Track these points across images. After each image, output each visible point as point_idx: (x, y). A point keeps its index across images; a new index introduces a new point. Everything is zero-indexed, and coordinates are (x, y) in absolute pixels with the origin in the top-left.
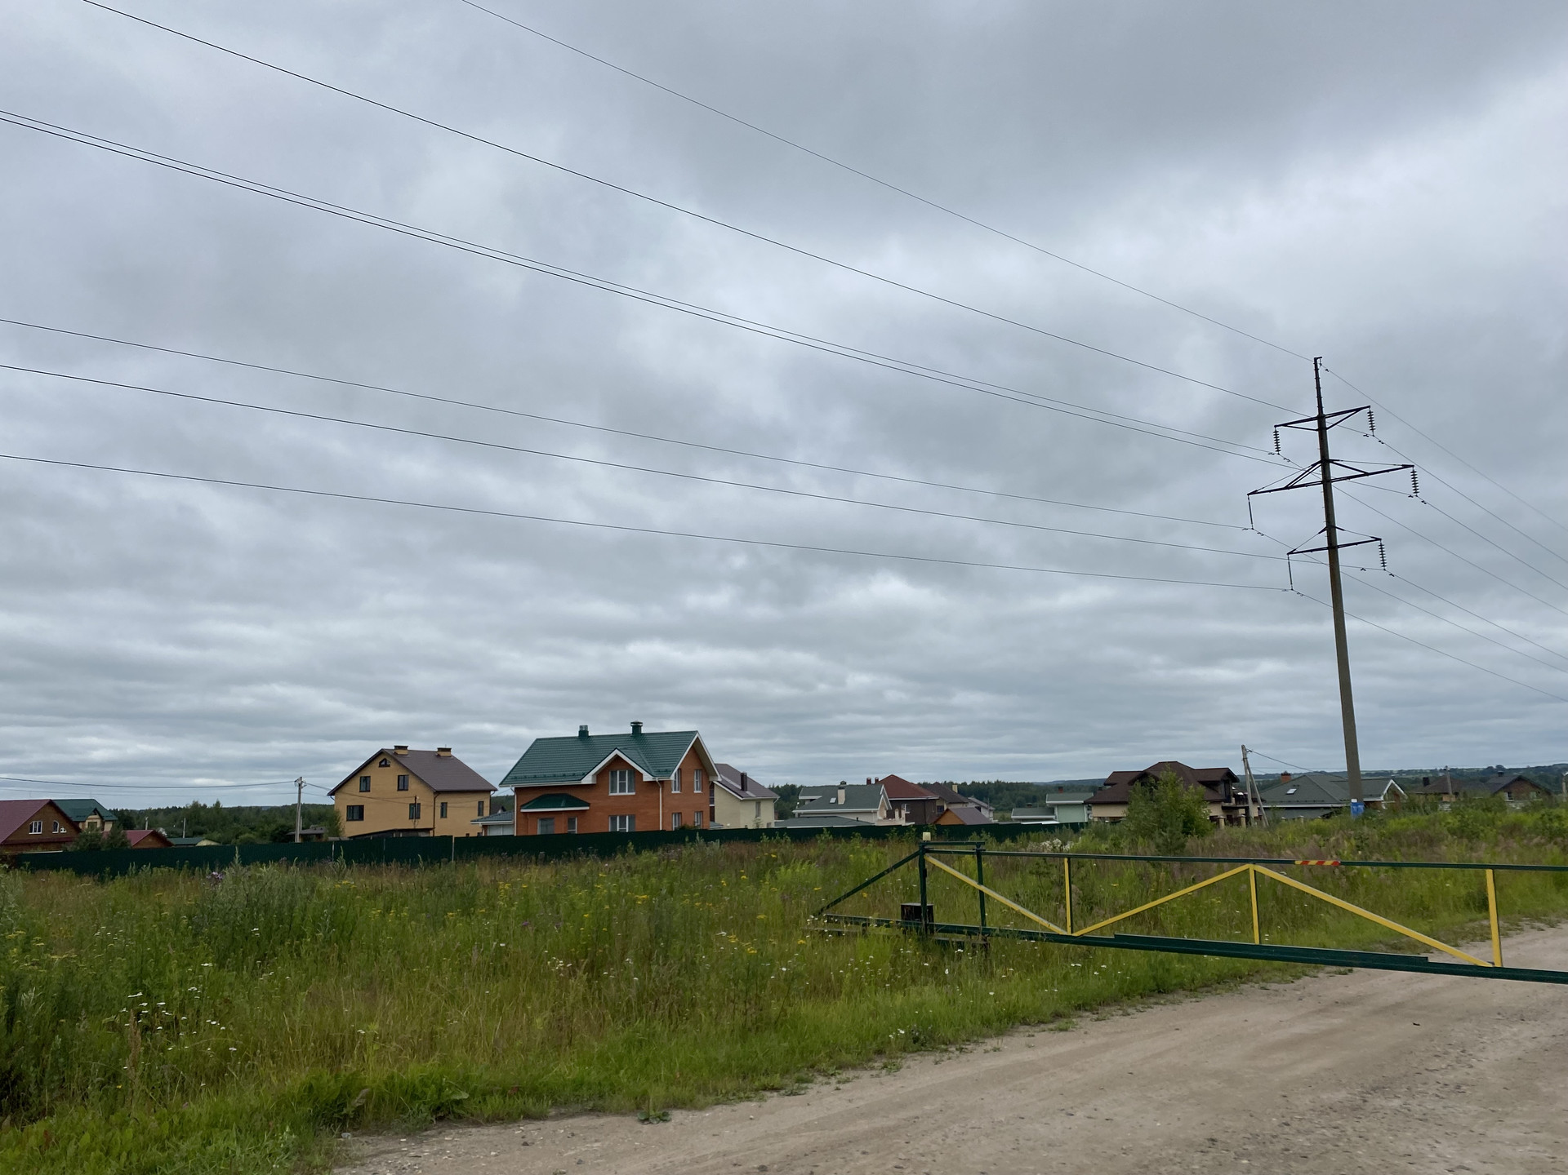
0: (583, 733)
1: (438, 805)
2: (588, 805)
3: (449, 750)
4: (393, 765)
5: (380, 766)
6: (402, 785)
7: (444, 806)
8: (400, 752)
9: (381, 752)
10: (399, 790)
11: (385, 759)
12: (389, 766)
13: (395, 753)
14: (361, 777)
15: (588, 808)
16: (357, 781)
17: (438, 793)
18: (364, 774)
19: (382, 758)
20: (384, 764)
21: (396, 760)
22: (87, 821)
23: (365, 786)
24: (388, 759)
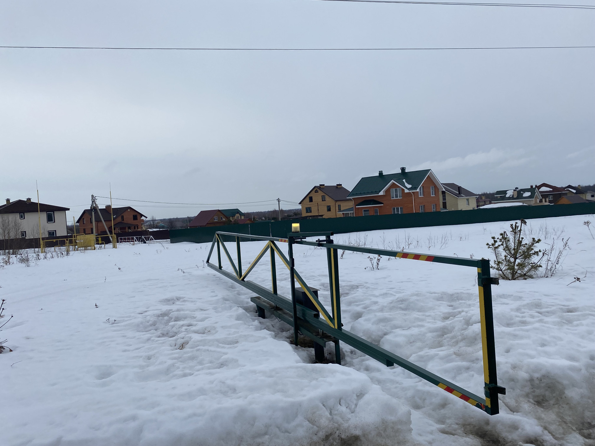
0: (381, 173)
1: (337, 205)
2: (383, 203)
3: (341, 185)
4: (320, 192)
5: (315, 192)
6: (323, 199)
7: (339, 206)
8: (321, 187)
9: (315, 187)
10: (322, 201)
12: (318, 192)
13: (320, 187)
14: (309, 198)
15: (383, 205)
16: (308, 199)
17: (336, 201)
18: (310, 195)
19: (316, 189)
20: (316, 192)
21: (320, 190)
22: (236, 216)
23: (311, 200)
24: (318, 190)
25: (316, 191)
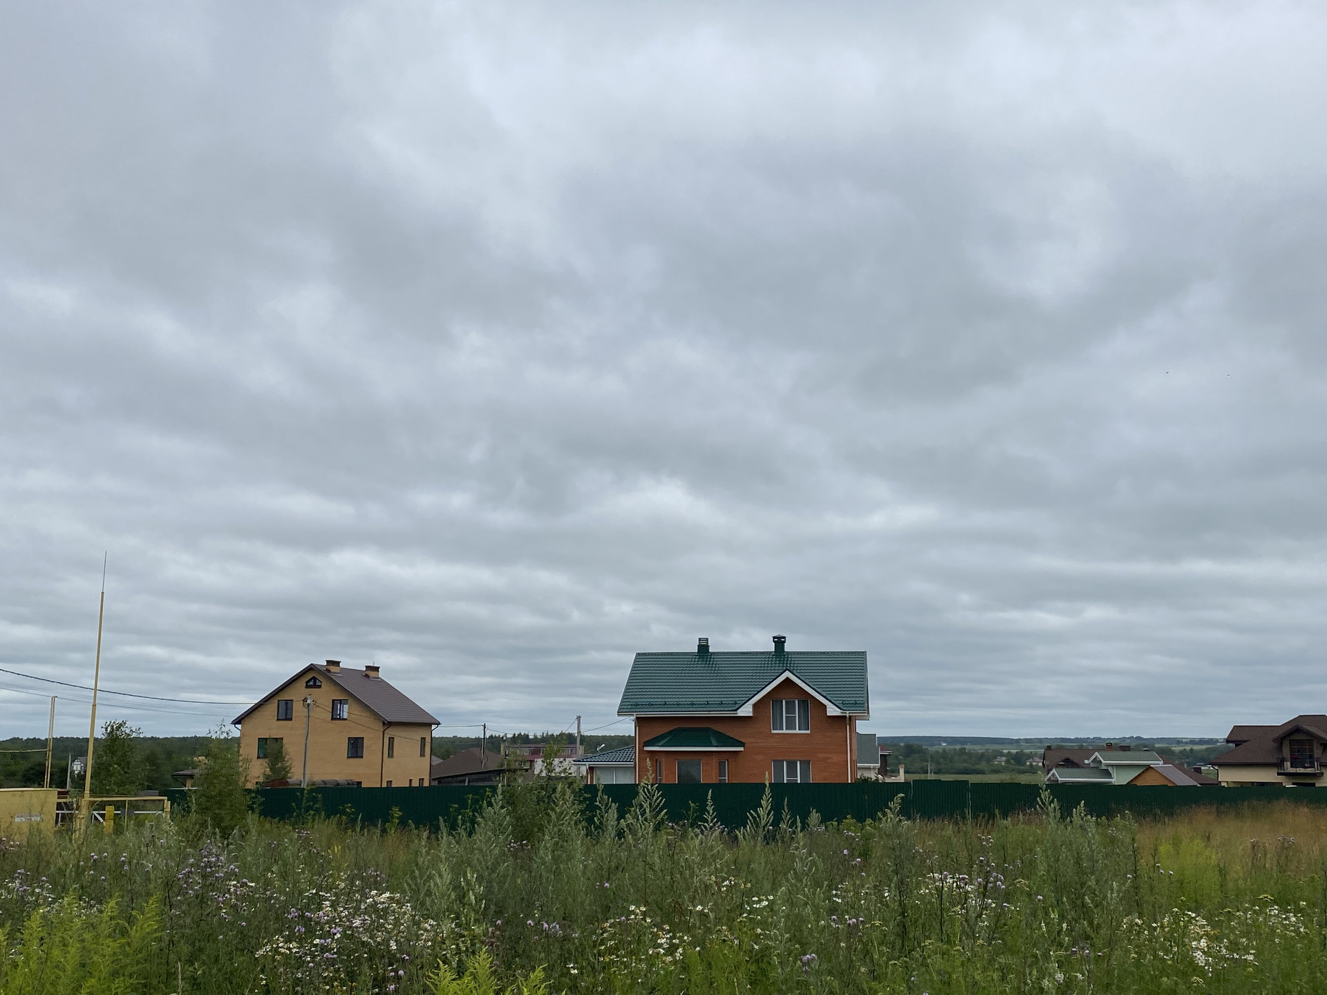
0: (703, 647)
1: (386, 741)
2: (742, 744)
3: (376, 669)
4: (325, 686)
5: (307, 687)
6: (338, 715)
7: (391, 740)
8: (333, 669)
9: (311, 668)
10: (333, 720)
11: (314, 678)
12: (320, 687)
13: (327, 671)
14: (280, 700)
15: (741, 749)
16: (272, 707)
17: (388, 724)
18: (285, 696)
19: (312, 676)
20: (313, 684)
21: (328, 679)
23: (286, 714)
24: (319, 677)
25: (311, 683)
